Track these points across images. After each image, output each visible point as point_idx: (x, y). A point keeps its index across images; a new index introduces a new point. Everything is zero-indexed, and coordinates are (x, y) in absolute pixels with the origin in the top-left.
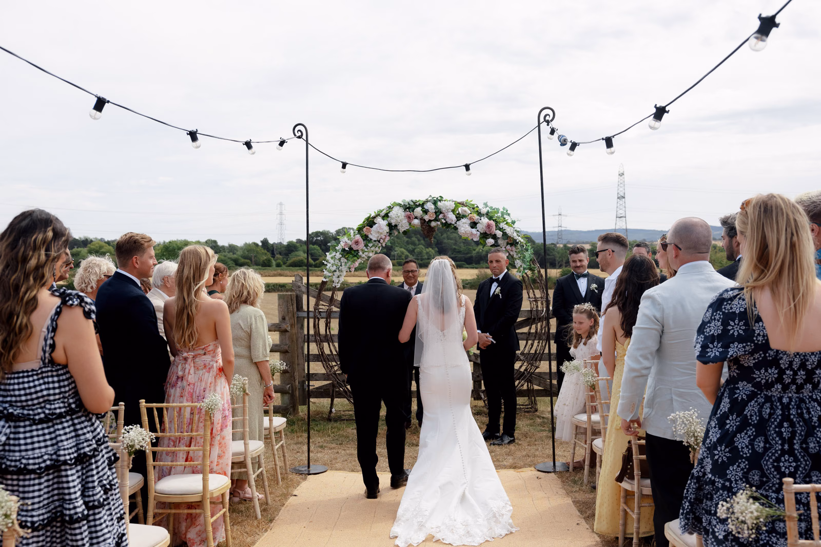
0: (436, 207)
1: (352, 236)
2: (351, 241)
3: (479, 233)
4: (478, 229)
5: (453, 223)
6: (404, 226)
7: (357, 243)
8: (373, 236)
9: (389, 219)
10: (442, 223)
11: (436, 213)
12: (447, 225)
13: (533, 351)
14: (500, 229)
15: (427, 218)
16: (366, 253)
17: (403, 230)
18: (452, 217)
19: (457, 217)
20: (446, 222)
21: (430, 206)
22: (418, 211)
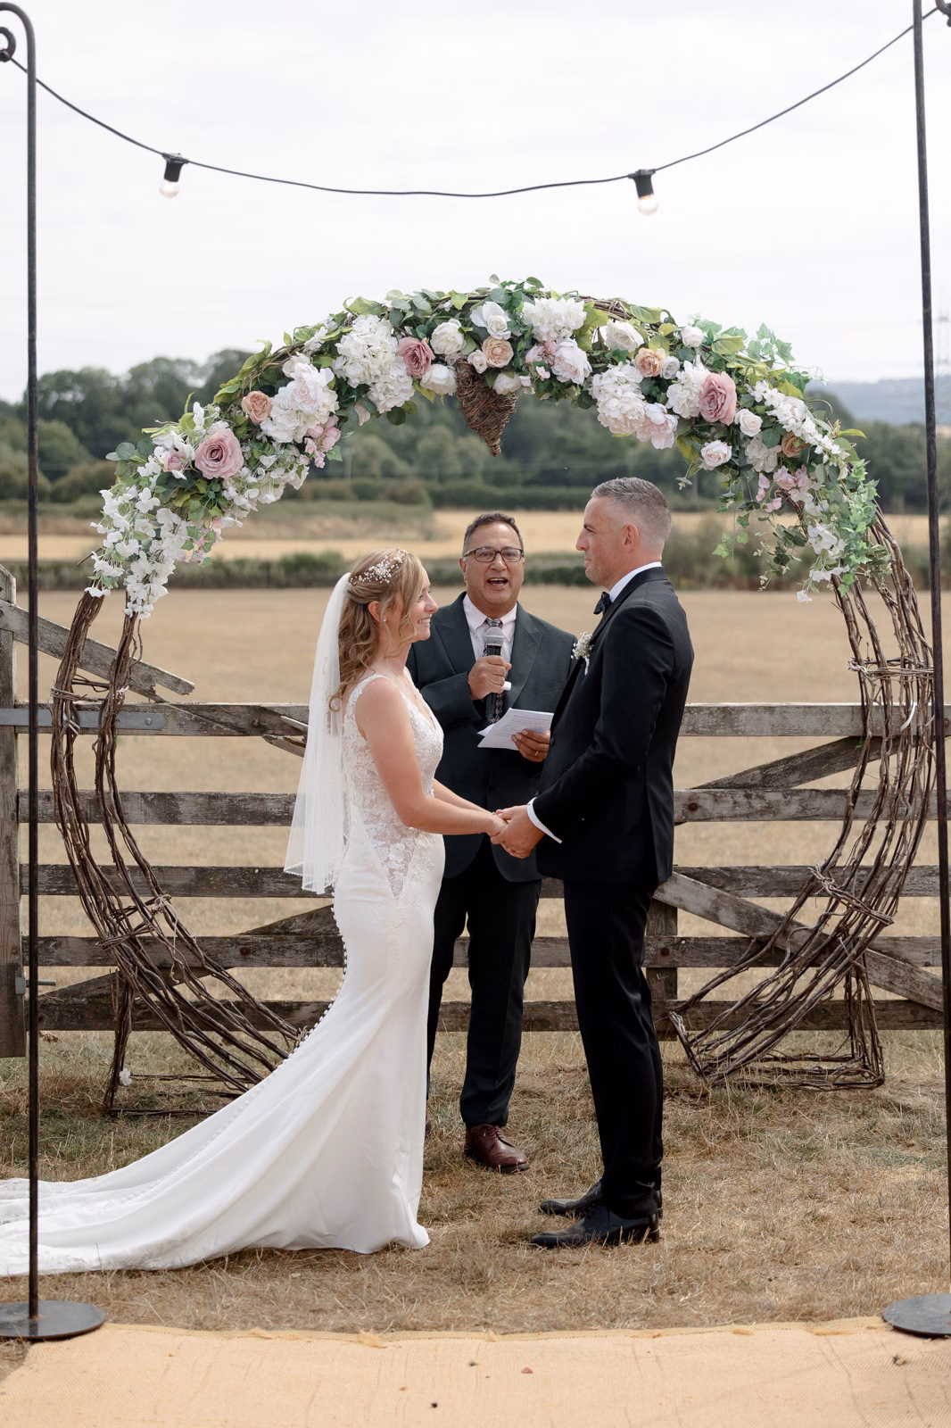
0: (516, 321)
1: (199, 427)
2: (196, 447)
3: (673, 420)
4: (671, 403)
5: (580, 380)
6: (393, 390)
7: (217, 452)
8: (279, 427)
9: (338, 363)
10: (537, 381)
11: (513, 341)
12: (555, 388)
13: (869, 860)
14: (754, 406)
15: (480, 360)
16: (253, 493)
17: (390, 405)
18: (573, 361)
19: (592, 360)
20: (553, 376)
21: (491, 316)
22: (449, 334)
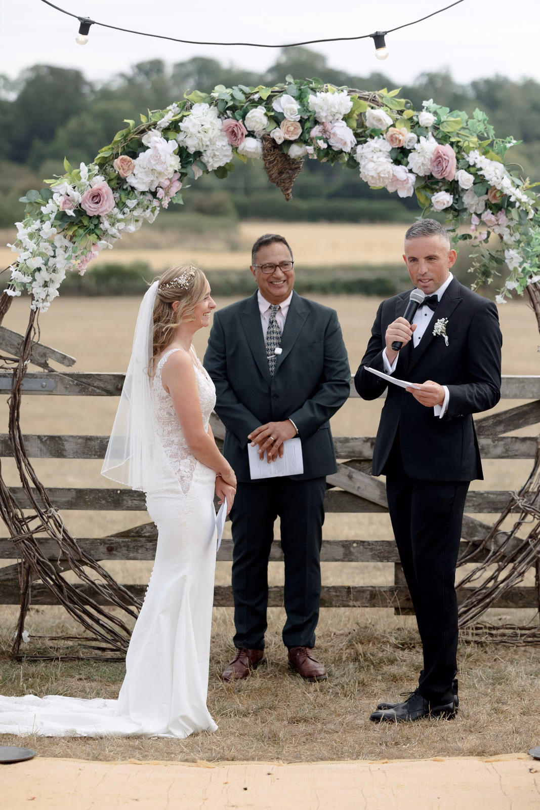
0: (304, 107)
1: (84, 180)
2: (82, 194)
3: (413, 177)
4: (411, 166)
5: (348, 149)
6: (219, 154)
7: (96, 197)
8: (139, 179)
9: (181, 137)
10: (318, 149)
11: (302, 122)
12: (332, 154)
14: (469, 168)
15: (279, 135)
16: (121, 226)
17: (216, 165)
18: (343, 136)
19: (356, 135)
20: (329, 147)
21: (287, 105)
22: (257, 117)
